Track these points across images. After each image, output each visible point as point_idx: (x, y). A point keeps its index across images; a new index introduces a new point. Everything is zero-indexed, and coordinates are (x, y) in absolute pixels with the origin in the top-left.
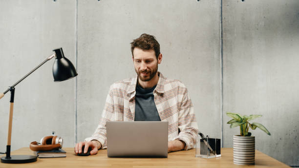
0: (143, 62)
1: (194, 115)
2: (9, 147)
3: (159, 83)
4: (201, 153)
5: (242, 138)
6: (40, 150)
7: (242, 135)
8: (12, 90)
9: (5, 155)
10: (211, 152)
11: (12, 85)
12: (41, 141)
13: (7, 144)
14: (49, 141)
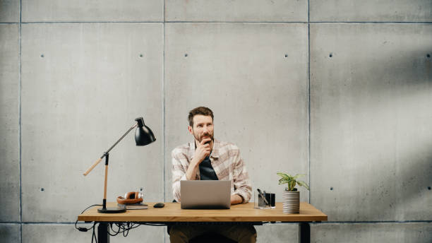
0: (205, 126)
1: (247, 173)
2: (105, 201)
3: (213, 148)
4: (259, 205)
5: (289, 193)
6: (127, 203)
7: (290, 190)
8: (107, 155)
9: (102, 207)
10: (267, 204)
11: (106, 151)
12: (125, 196)
13: (103, 198)
14: (132, 196)
